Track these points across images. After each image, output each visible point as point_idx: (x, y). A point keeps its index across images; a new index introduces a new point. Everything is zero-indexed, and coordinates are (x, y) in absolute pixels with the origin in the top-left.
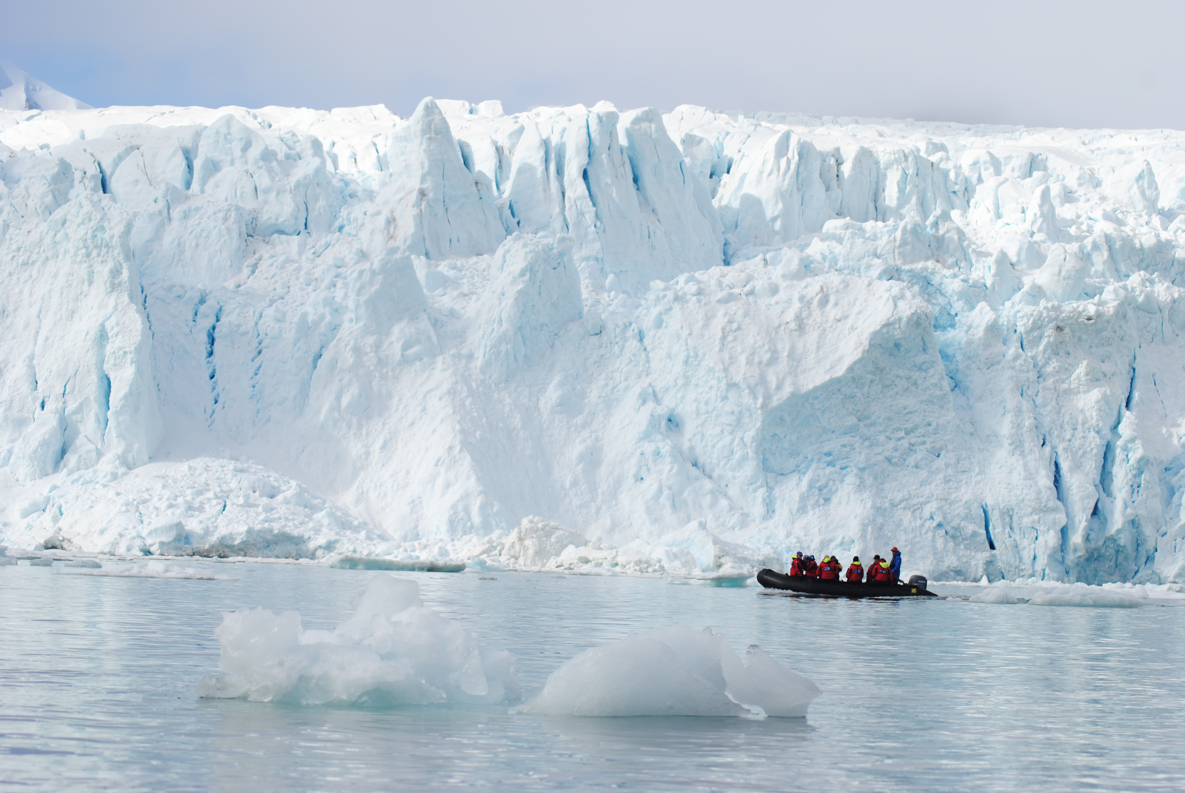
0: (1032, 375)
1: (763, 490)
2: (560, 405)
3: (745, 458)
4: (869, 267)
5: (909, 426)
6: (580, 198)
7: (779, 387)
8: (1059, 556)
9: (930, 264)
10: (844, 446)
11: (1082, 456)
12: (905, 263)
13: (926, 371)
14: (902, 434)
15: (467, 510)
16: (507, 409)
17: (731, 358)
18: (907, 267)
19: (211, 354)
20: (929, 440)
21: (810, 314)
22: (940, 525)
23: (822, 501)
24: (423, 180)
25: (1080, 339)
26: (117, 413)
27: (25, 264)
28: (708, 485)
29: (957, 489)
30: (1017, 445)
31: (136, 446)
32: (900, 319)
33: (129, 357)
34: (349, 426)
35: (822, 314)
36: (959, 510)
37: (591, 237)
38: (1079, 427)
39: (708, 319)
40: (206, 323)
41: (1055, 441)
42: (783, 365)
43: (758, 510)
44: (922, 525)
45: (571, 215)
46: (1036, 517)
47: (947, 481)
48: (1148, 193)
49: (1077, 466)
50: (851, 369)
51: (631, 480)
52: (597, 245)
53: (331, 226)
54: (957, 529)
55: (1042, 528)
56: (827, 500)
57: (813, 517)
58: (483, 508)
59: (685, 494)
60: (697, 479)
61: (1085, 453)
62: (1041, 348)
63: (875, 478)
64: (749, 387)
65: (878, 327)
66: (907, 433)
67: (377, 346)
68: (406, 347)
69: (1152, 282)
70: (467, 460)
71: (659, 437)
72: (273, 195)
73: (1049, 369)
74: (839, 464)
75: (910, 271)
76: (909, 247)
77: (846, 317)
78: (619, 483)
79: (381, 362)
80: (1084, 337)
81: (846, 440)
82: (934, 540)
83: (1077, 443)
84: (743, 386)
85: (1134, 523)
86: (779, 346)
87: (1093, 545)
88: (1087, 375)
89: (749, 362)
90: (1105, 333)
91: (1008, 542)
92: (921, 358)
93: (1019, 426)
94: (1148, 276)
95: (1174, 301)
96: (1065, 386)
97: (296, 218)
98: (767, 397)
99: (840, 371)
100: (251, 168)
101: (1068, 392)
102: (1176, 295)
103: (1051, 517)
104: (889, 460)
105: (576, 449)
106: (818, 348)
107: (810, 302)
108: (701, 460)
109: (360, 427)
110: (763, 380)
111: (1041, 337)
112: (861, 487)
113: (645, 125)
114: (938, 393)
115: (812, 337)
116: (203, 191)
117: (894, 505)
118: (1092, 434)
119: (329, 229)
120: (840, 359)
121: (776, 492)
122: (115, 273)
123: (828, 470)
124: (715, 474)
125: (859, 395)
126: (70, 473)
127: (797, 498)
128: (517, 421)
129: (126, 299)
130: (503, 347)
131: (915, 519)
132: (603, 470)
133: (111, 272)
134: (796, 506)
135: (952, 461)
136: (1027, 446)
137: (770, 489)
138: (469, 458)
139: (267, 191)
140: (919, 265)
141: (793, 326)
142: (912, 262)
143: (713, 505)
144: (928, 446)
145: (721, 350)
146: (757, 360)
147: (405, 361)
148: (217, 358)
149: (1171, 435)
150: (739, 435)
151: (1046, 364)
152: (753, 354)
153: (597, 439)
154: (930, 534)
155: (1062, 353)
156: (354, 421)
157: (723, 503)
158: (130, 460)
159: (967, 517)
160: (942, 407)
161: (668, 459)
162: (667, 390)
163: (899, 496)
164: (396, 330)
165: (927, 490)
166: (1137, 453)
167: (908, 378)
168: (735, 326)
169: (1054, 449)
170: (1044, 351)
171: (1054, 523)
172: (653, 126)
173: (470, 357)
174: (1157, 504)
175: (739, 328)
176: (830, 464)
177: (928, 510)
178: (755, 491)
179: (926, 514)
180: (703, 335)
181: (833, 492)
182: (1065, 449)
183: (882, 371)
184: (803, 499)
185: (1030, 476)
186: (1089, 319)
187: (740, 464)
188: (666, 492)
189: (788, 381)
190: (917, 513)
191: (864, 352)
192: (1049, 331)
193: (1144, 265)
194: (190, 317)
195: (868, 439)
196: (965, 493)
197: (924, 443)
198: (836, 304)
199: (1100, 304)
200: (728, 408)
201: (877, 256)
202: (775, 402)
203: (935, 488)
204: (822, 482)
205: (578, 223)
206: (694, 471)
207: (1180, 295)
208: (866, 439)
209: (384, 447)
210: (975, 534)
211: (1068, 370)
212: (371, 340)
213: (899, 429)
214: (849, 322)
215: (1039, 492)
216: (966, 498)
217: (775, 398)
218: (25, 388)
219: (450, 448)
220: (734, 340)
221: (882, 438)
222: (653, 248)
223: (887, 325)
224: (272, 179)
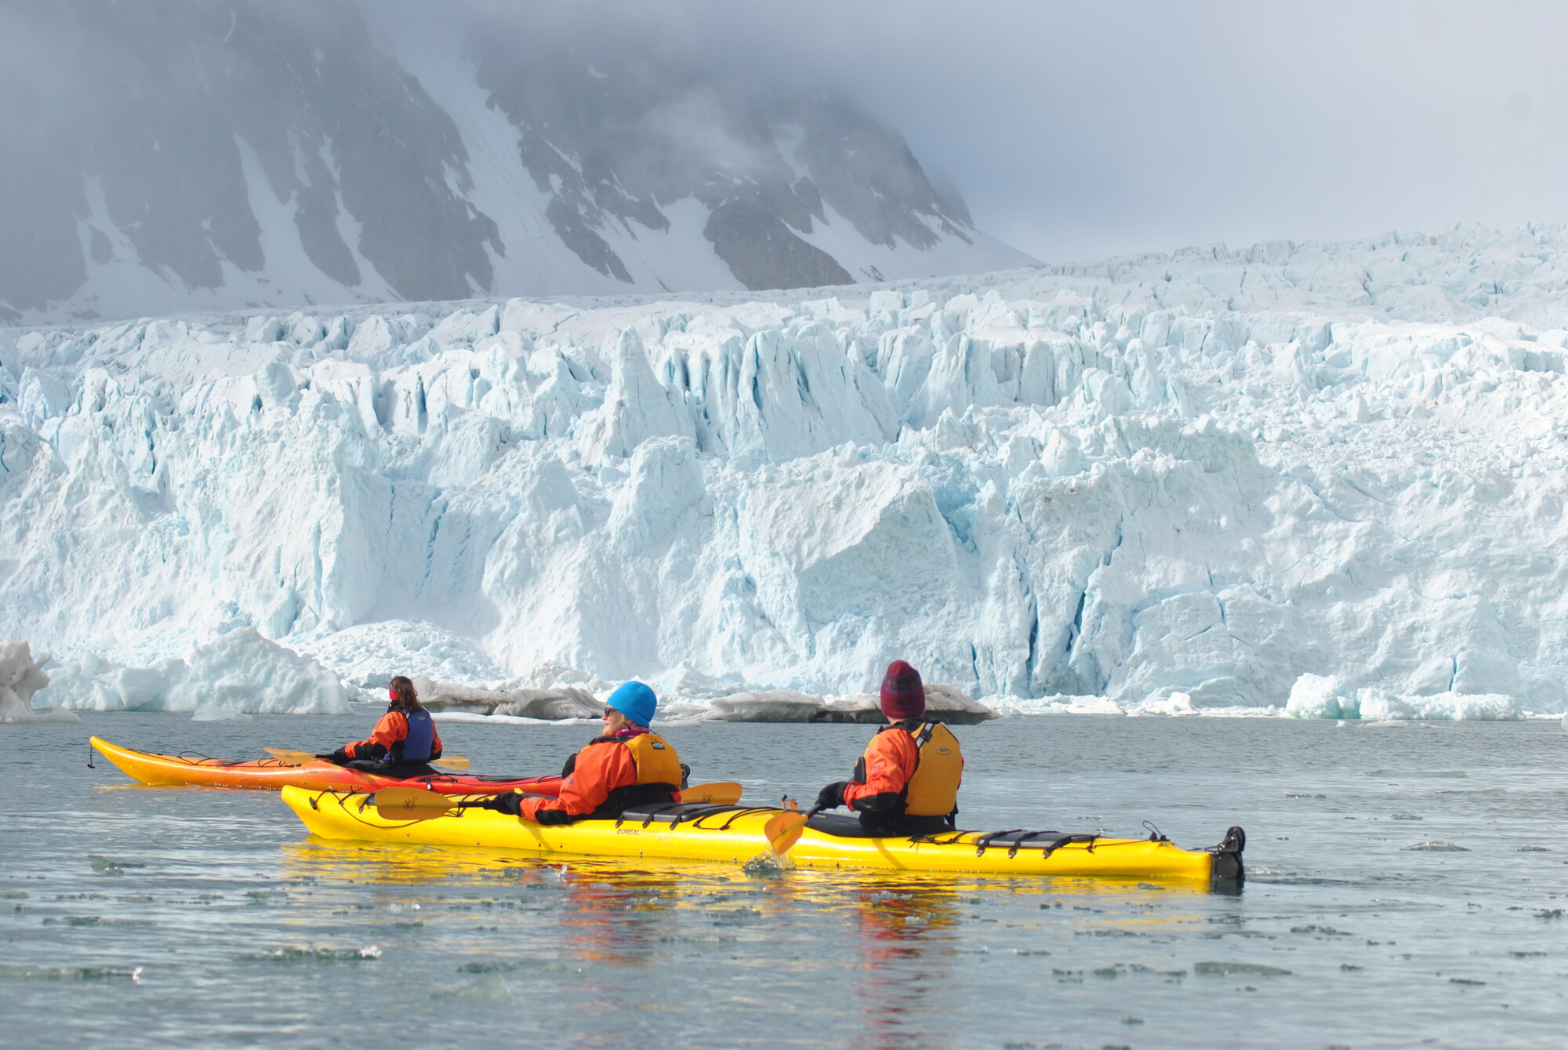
0: (1025, 538)
1: (806, 636)
2: (672, 572)
3: (791, 611)
4: (916, 454)
5: (921, 582)
6: (747, 402)
7: (810, 554)
8: (1024, 683)
9: (962, 450)
10: (868, 599)
11: (1057, 602)
12: (942, 450)
13: (933, 537)
14: (916, 588)
15: (567, 657)
16: (629, 577)
17: (778, 532)
18: (943, 453)
19: (434, 539)
20: (937, 593)
21: (848, 495)
22: (937, 661)
23: (849, 644)
24: (622, 394)
25: (1069, 507)
26: (327, 589)
27: (292, 475)
28: (769, 632)
29: (955, 631)
30: (1002, 595)
31: (342, 613)
32: (903, 498)
33: (333, 545)
34: (508, 594)
35: (857, 495)
36: (954, 648)
37: (756, 433)
38: (1056, 579)
39: (769, 502)
40: (433, 516)
41: (1036, 591)
42: (816, 538)
43: (803, 652)
44: (925, 661)
45: (740, 415)
46: (1005, 653)
47: (947, 625)
48: (1305, 367)
49: (1051, 610)
50: (866, 538)
51: (717, 630)
52: (761, 440)
53: (565, 431)
54: (951, 663)
55: (1010, 662)
56: (853, 643)
57: (838, 659)
58: (579, 655)
59: (752, 641)
60: (761, 628)
61: (1058, 600)
62: (1034, 515)
63: (893, 625)
64: (786, 555)
65: (887, 504)
66: (920, 588)
67: (538, 530)
68: (558, 530)
69: (1154, 457)
70: (578, 616)
71: (734, 596)
72: (520, 408)
73: (1040, 533)
74: (865, 613)
75: (946, 456)
76: (945, 437)
77: (873, 497)
78: (708, 633)
79: (540, 543)
80: (1072, 505)
81: (869, 595)
82: (932, 671)
83: (1052, 592)
84: (782, 554)
85: (1091, 656)
86: (817, 522)
87: (1058, 674)
88: (1070, 536)
89: (789, 535)
90: (1089, 502)
91: (987, 672)
92: (927, 528)
93: (1004, 580)
94: (1150, 451)
95: (1170, 471)
96: (1052, 546)
97: (536, 427)
98: (800, 563)
99: (858, 540)
100: (507, 387)
101: (1055, 550)
102: (1172, 467)
103: (1017, 652)
104: (904, 610)
105: (681, 606)
106: (847, 522)
107: (849, 486)
108: (767, 613)
109: (517, 593)
110: (798, 549)
111: (1033, 507)
112: (878, 631)
113: (810, 338)
114: (942, 555)
115: (845, 513)
116: (478, 407)
117: (904, 646)
118: (1066, 584)
119: (562, 434)
120: (860, 531)
121: (817, 637)
122: (332, 481)
123: (856, 618)
124: (776, 624)
125: (876, 558)
126: (295, 634)
127: (829, 642)
128: (634, 587)
129: (338, 501)
130: (630, 528)
131: (919, 656)
132: (699, 622)
133: (328, 481)
134: (828, 648)
135: (953, 609)
136: (1009, 595)
137: (812, 635)
138: (579, 616)
139: (516, 406)
140: (952, 452)
141: (831, 505)
142: (948, 449)
143: (772, 648)
144: (936, 597)
145: (772, 526)
146: (796, 533)
147: (557, 541)
148: (435, 544)
149: (1142, 583)
150: (786, 593)
151: (1038, 528)
152: (794, 529)
153: (698, 599)
154: (929, 668)
155: (1053, 519)
156: (513, 590)
157: (780, 647)
158: (338, 624)
159: (959, 654)
160: (947, 566)
161: (739, 613)
162: (746, 558)
163: (908, 639)
164: (552, 517)
165: (930, 633)
166: (1097, 599)
167: (919, 544)
168: (786, 507)
169: (1034, 597)
170: (1036, 518)
171: (1020, 657)
172: (816, 338)
173: (608, 536)
174: (1114, 641)
175: (790, 508)
176: (858, 614)
177: (930, 648)
178: (801, 636)
179: (928, 653)
180: (762, 515)
181: (857, 637)
182: (1042, 598)
183: (897, 538)
184: (834, 642)
185: (1005, 620)
186: (1072, 491)
187: (789, 617)
188: (737, 639)
189: (818, 549)
190: (922, 652)
191: (876, 525)
192: (1039, 502)
193: (1153, 442)
194: (423, 511)
195: (887, 593)
196: (960, 635)
197: (933, 595)
198: (869, 486)
199: (1086, 478)
200: (776, 572)
201: (922, 444)
202: (805, 566)
203: (936, 632)
204: (850, 628)
205: (746, 422)
206: (759, 622)
207: (1176, 467)
208: (885, 593)
209: (531, 609)
210: (964, 667)
211: (1057, 534)
212: (533, 526)
213: (913, 585)
214: (874, 501)
215: (1009, 633)
216: (959, 639)
217: (806, 563)
218: (272, 572)
219: (568, 609)
220: (784, 518)
221: (899, 593)
222: (814, 439)
223: (894, 502)
224: (520, 395)
